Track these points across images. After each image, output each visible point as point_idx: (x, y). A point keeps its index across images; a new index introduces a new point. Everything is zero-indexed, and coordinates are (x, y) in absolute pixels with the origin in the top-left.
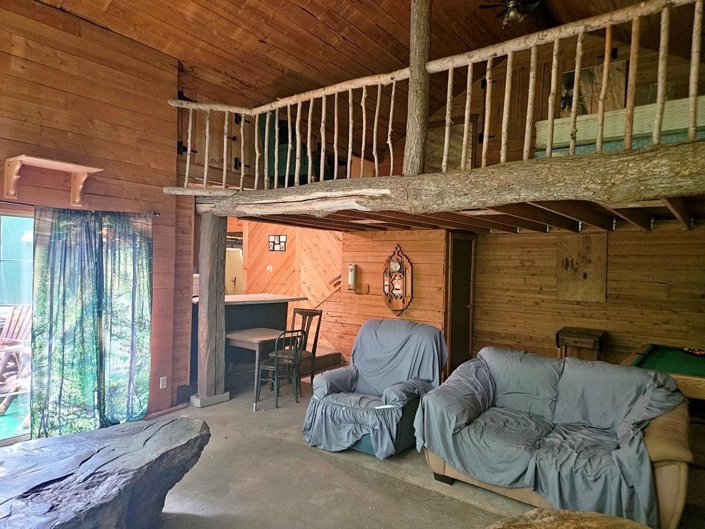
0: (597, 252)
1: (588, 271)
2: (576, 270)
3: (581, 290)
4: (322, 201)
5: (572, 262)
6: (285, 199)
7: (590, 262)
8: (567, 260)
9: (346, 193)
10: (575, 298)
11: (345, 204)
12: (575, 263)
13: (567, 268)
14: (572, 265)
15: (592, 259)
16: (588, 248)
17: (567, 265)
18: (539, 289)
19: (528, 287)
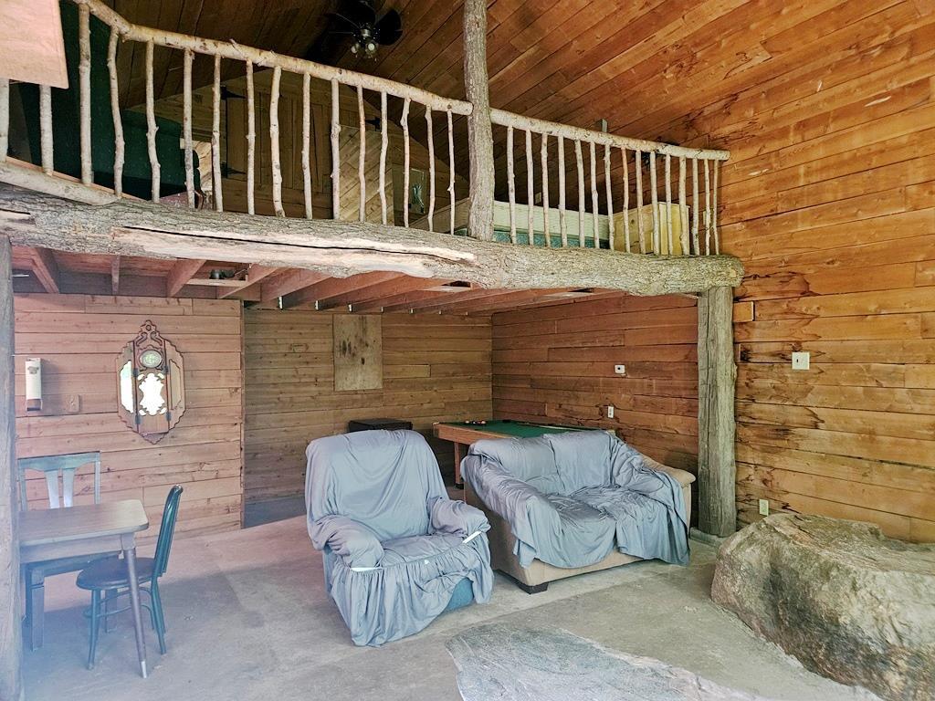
0: (374, 334)
1: (365, 355)
2: (354, 355)
3: (360, 378)
4: (363, 253)
5: (349, 345)
6: (281, 238)
7: (367, 345)
8: (344, 343)
9: (408, 249)
10: (352, 388)
11: (401, 264)
12: (352, 346)
13: (344, 353)
14: (350, 349)
15: (369, 343)
16: (365, 330)
17: (345, 349)
18: (313, 380)
19: (300, 378)
